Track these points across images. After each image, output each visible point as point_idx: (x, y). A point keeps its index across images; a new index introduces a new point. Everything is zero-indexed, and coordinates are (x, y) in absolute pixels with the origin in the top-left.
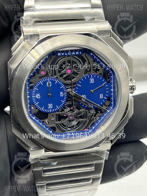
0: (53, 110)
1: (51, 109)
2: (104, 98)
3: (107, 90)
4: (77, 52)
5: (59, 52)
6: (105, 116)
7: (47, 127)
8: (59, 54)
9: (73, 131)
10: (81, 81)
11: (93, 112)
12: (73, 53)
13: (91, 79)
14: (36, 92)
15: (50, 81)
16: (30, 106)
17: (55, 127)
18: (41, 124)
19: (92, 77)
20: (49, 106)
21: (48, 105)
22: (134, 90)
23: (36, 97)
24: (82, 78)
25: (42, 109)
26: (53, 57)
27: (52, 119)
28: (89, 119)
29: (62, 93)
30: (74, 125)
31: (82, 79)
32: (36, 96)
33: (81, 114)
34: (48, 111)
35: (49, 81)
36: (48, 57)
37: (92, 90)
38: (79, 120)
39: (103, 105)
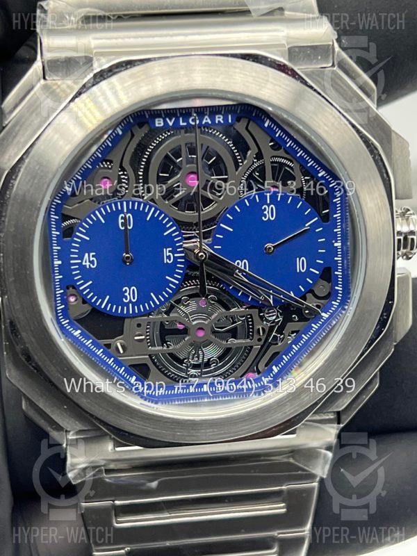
0: (139, 309)
1: (132, 303)
2: (311, 269)
3: (322, 246)
4: (217, 116)
5: (160, 116)
6: (316, 332)
7: (120, 364)
8: (159, 123)
10: (232, 211)
11: (274, 317)
12: (207, 120)
13: (266, 207)
14: (84, 248)
15: (129, 211)
16: (62, 291)
17: (146, 365)
18: (99, 352)
19: (268, 202)
20: (127, 294)
21: (124, 290)
22: (412, 249)
23: (84, 263)
24: (236, 202)
25: (104, 304)
26: (140, 133)
27: (136, 338)
28: (259, 340)
29: (170, 251)
30: (209, 359)
31: (236, 207)
32: (82, 260)
33: (233, 324)
34: (122, 310)
35: (125, 211)
36: (120, 133)
37: (269, 245)
38: (227, 341)
39: (308, 294)
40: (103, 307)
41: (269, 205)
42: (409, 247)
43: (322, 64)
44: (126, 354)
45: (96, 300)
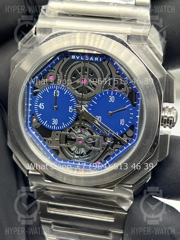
0: (57, 128)
1: (56, 125)
2: (126, 125)
3: (131, 116)
4: (96, 58)
5: (74, 55)
6: (125, 150)
7: (48, 148)
8: (73, 57)
9: (81, 161)
10: (98, 96)
11: (110, 141)
12: (92, 59)
14: (40, 101)
15: (58, 89)
16: (30, 116)
17: (58, 150)
18: (41, 142)
19: (112, 95)
20: (54, 121)
21: (53, 119)
23: (39, 107)
24: (100, 93)
25: (45, 123)
26: (66, 60)
27: (56, 139)
28: (103, 149)
29: (72, 108)
30: (83, 153)
32: (39, 105)
33: (93, 141)
34: (51, 127)
36: (59, 59)
37: (110, 112)
38: (91, 147)
39: (124, 135)
40: (44, 125)
42: (169, 123)
43: (143, 43)
44: (51, 144)
45: (42, 122)
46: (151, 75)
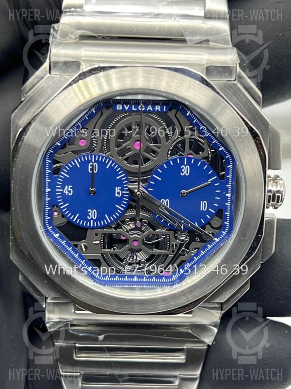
0: (97, 224)
1: (93, 220)
2: (210, 209)
3: (218, 195)
4: (156, 106)
5: (120, 103)
6: (210, 250)
7: (82, 258)
8: (119, 107)
10: (162, 167)
11: (184, 238)
12: (150, 108)
14: (65, 182)
15: (95, 161)
16: (49, 208)
17: (99, 260)
18: (70, 249)
19: (185, 163)
20: (90, 214)
21: (88, 211)
22: (278, 202)
23: (64, 192)
24: (165, 162)
25: (75, 219)
26: (107, 113)
27: (94, 242)
28: (173, 251)
29: (119, 189)
30: (140, 261)
31: (164, 165)
32: (64, 190)
33: (157, 239)
34: (86, 224)
35: (93, 161)
36: (94, 112)
37: (183, 191)
38: (152, 250)
39: (207, 226)
40: (74, 220)
41: (185, 166)
42: (276, 201)
43: (228, 78)
44: (86, 252)
45: (71, 216)
46: (248, 128)
